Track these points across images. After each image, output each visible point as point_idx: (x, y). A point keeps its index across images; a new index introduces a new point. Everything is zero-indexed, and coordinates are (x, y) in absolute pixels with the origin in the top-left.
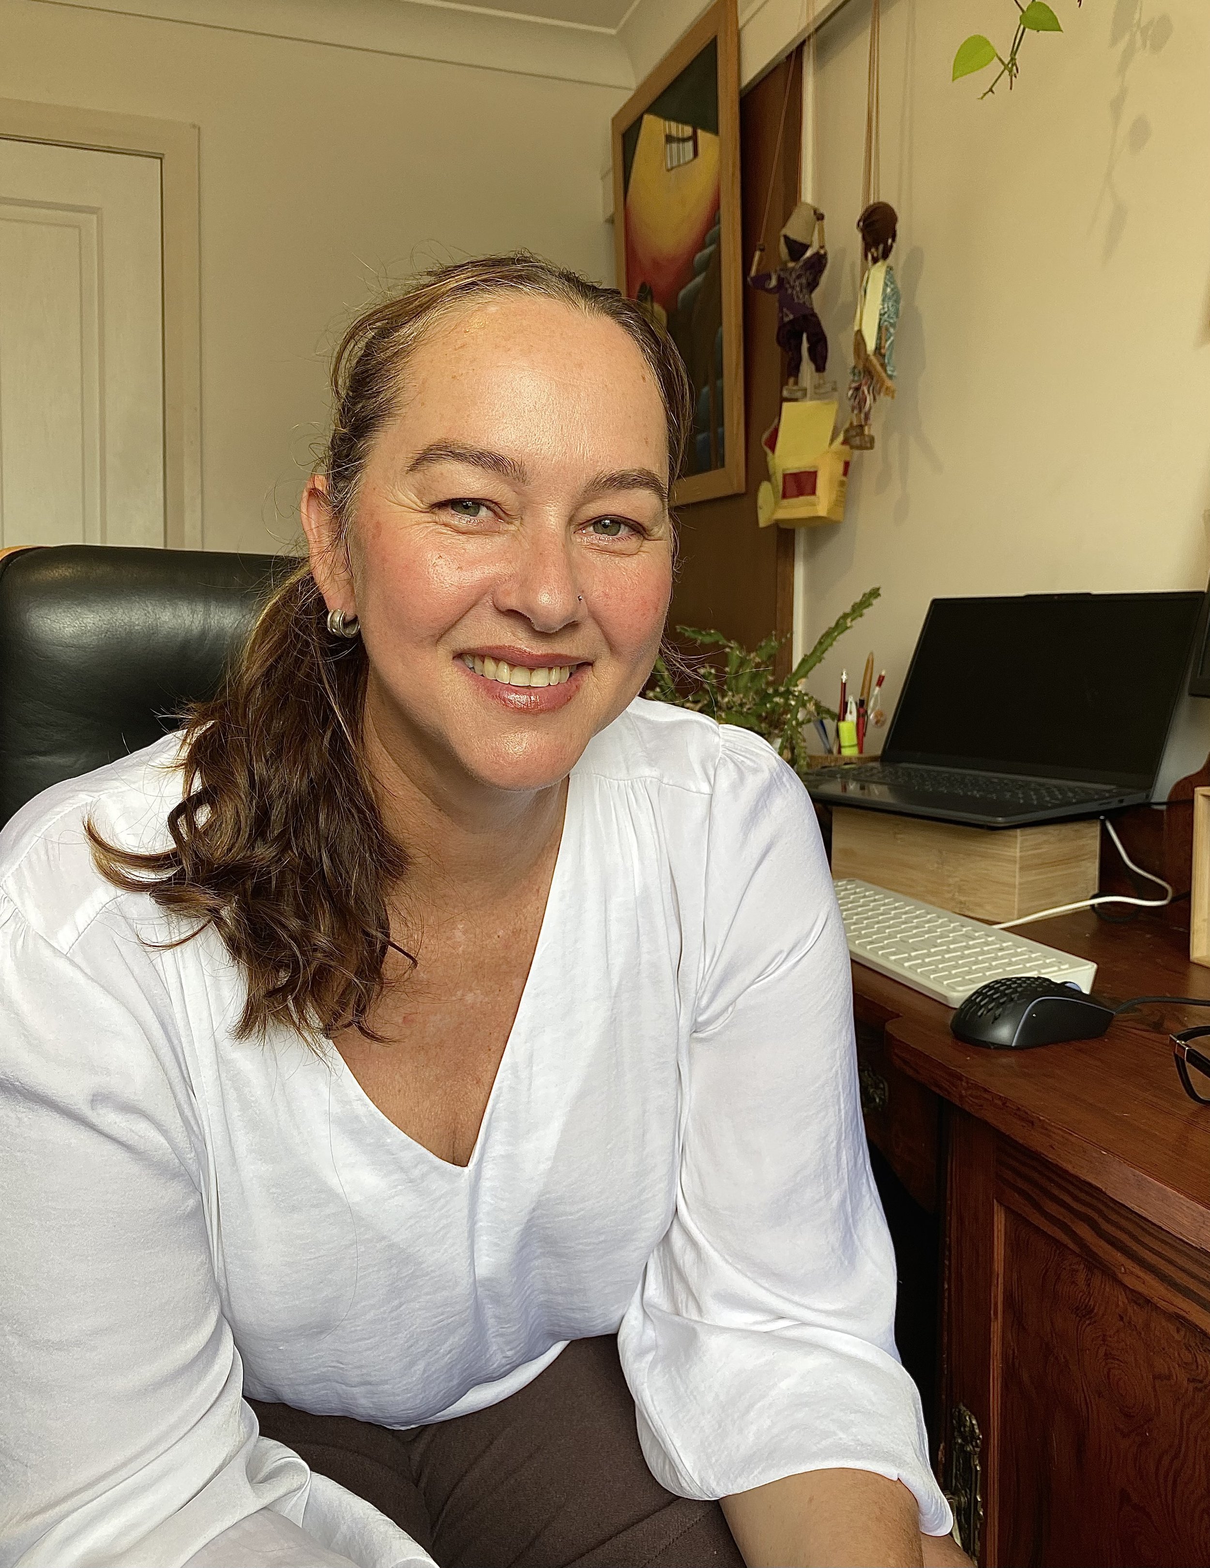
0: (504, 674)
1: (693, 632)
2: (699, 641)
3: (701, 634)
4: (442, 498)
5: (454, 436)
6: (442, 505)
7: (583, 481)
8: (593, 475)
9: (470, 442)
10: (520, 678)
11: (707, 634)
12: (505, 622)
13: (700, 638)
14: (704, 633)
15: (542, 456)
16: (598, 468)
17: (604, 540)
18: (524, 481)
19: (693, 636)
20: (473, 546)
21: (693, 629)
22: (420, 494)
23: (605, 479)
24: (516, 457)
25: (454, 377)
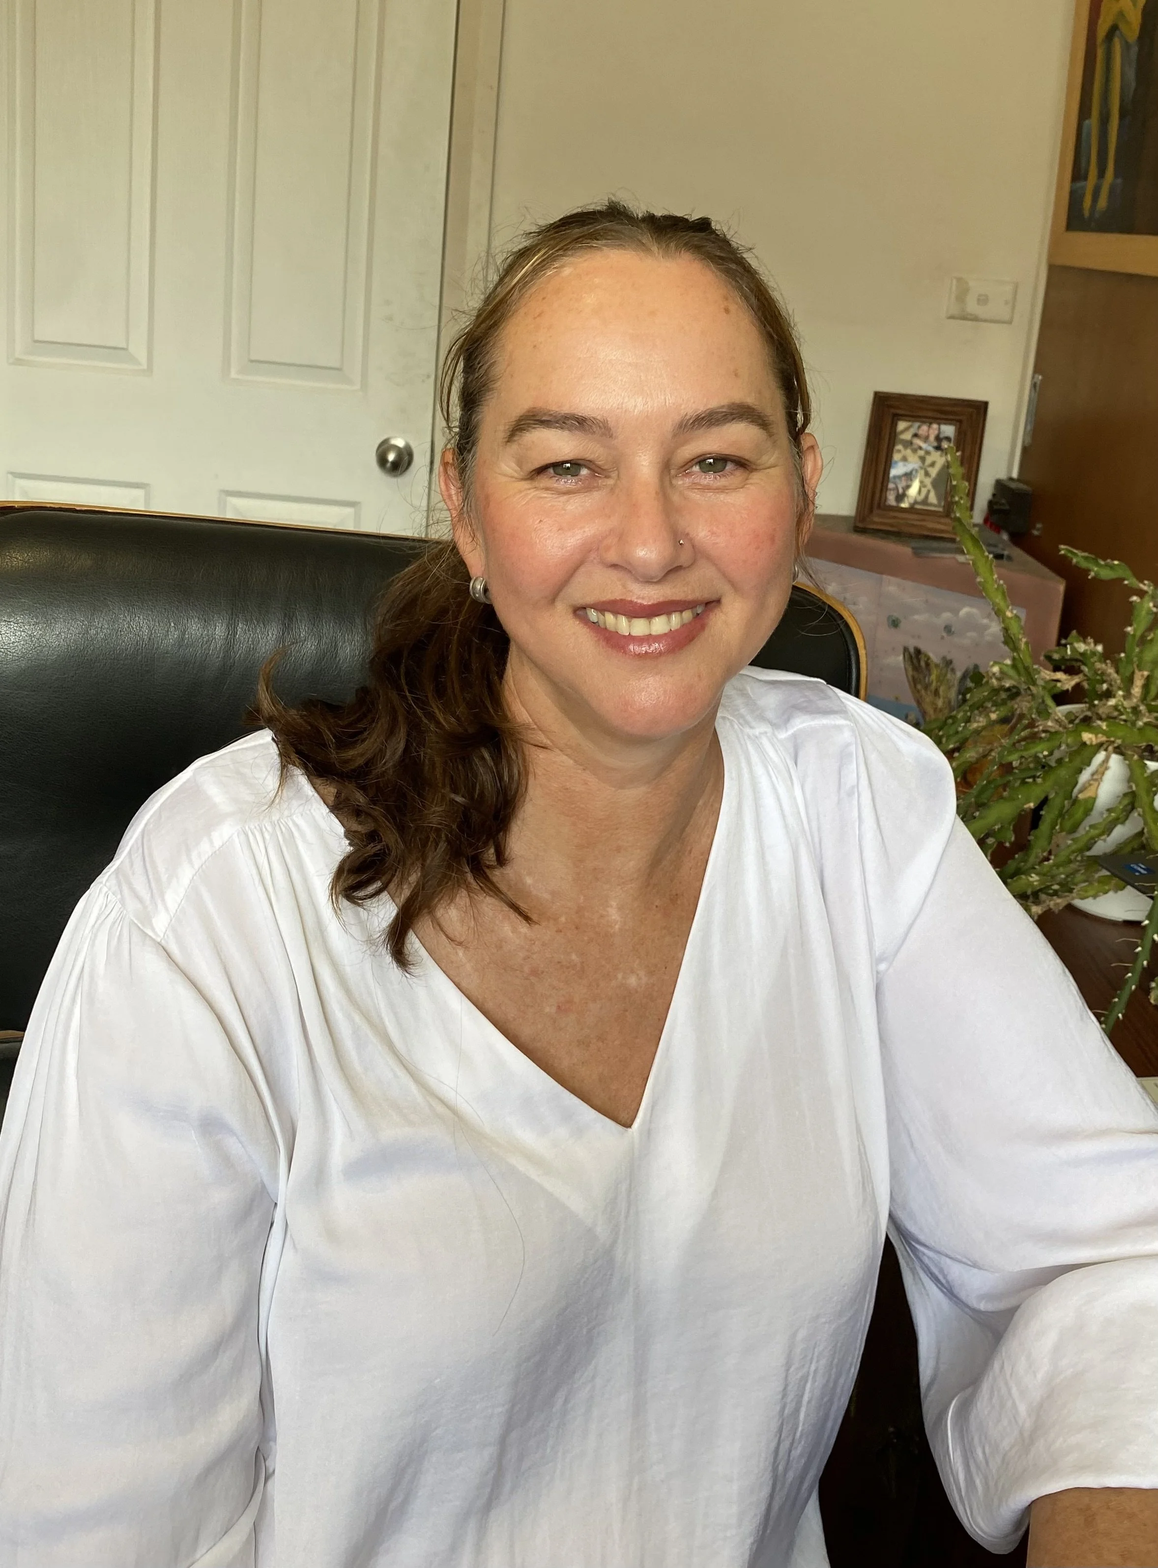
0: (622, 625)
1: (1086, 558)
2: (1092, 574)
3: (1098, 565)
4: (537, 465)
5: (540, 404)
6: (541, 470)
7: (669, 426)
8: (678, 419)
9: (554, 408)
10: (639, 627)
11: (1107, 565)
12: (614, 574)
13: (1096, 569)
14: (1102, 563)
15: (624, 410)
16: (682, 411)
17: (709, 479)
18: (611, 436)
19: (1084, 564)
20: (575, 505)
21: (1086, 554)
22: (520, 463)
23: (691, 421)
24: (598, 415)
25: (535, 346)
